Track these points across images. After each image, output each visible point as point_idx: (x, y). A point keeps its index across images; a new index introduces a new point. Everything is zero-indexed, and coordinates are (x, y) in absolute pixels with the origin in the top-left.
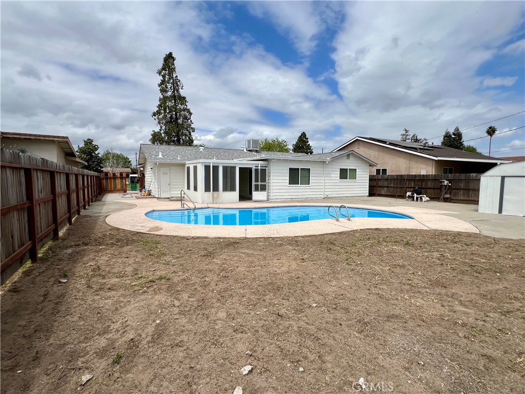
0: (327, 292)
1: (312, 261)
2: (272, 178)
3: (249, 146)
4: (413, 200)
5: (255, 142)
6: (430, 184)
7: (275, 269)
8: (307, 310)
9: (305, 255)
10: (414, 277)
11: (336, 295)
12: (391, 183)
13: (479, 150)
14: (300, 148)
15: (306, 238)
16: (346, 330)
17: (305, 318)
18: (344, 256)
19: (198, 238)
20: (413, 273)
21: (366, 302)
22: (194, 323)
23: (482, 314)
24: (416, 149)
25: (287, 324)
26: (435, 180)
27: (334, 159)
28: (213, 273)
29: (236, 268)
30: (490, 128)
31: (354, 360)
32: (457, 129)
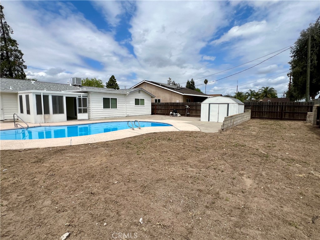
0: (124, 173)
1: (117, 155)
2: (91, 104)
3: (73, 82)
4: (173, 116)
5: (78, 79)
6: (181, 108)
7: (91, 164)
8: (111, 186)
9: (112, 152)
10: (171, 157)
11: (129, 174)
12: (162, 107)
13: (201, 91)
14: (111, 85)
15: (114, 142)
16: (134, 193)
17: (109, 192)
18: (136, 150)
19: (30, 149)
20: (171, 155)
21: (146, 174)
22: (21, 215)
23: (199, 170)
24: (174, 89)
25: (97, 198)
26: (183, 105)
27: (131, 93)
28: (41, 174)
29: (61, 168)
30: (206, 80)
31: (138, 209)
32: (192, 80)
